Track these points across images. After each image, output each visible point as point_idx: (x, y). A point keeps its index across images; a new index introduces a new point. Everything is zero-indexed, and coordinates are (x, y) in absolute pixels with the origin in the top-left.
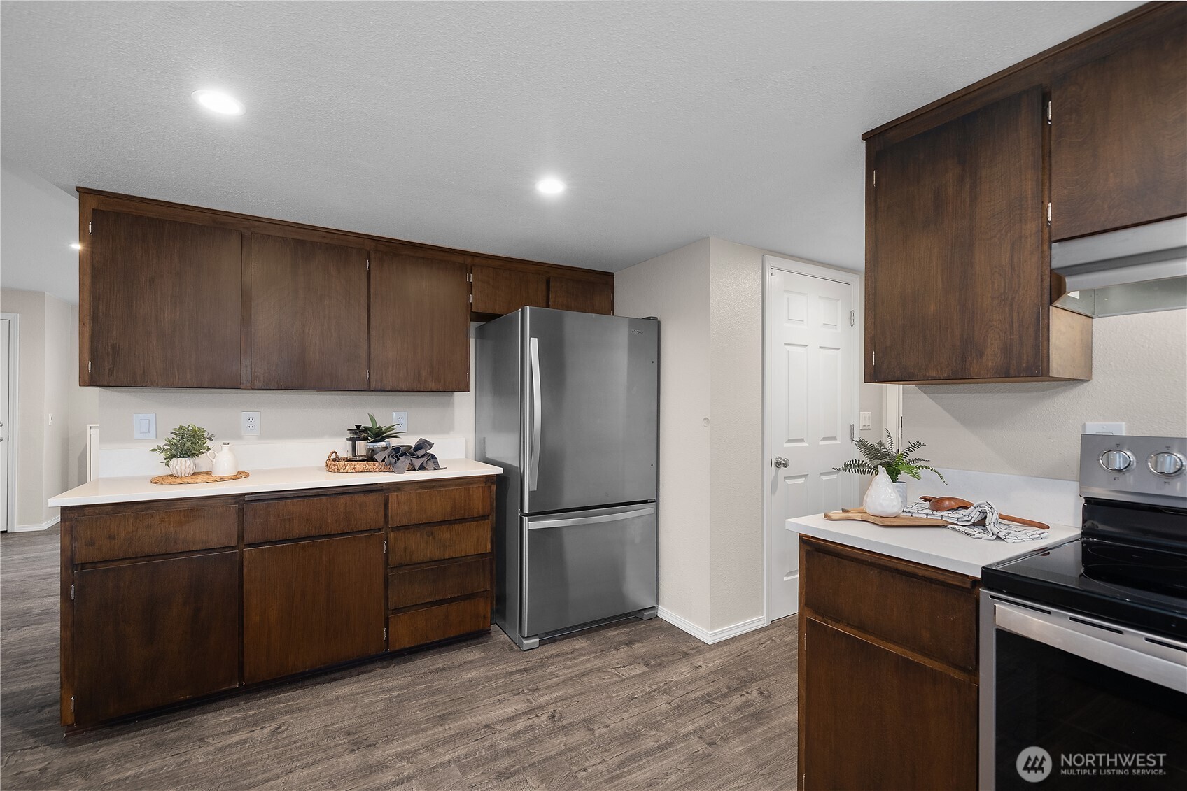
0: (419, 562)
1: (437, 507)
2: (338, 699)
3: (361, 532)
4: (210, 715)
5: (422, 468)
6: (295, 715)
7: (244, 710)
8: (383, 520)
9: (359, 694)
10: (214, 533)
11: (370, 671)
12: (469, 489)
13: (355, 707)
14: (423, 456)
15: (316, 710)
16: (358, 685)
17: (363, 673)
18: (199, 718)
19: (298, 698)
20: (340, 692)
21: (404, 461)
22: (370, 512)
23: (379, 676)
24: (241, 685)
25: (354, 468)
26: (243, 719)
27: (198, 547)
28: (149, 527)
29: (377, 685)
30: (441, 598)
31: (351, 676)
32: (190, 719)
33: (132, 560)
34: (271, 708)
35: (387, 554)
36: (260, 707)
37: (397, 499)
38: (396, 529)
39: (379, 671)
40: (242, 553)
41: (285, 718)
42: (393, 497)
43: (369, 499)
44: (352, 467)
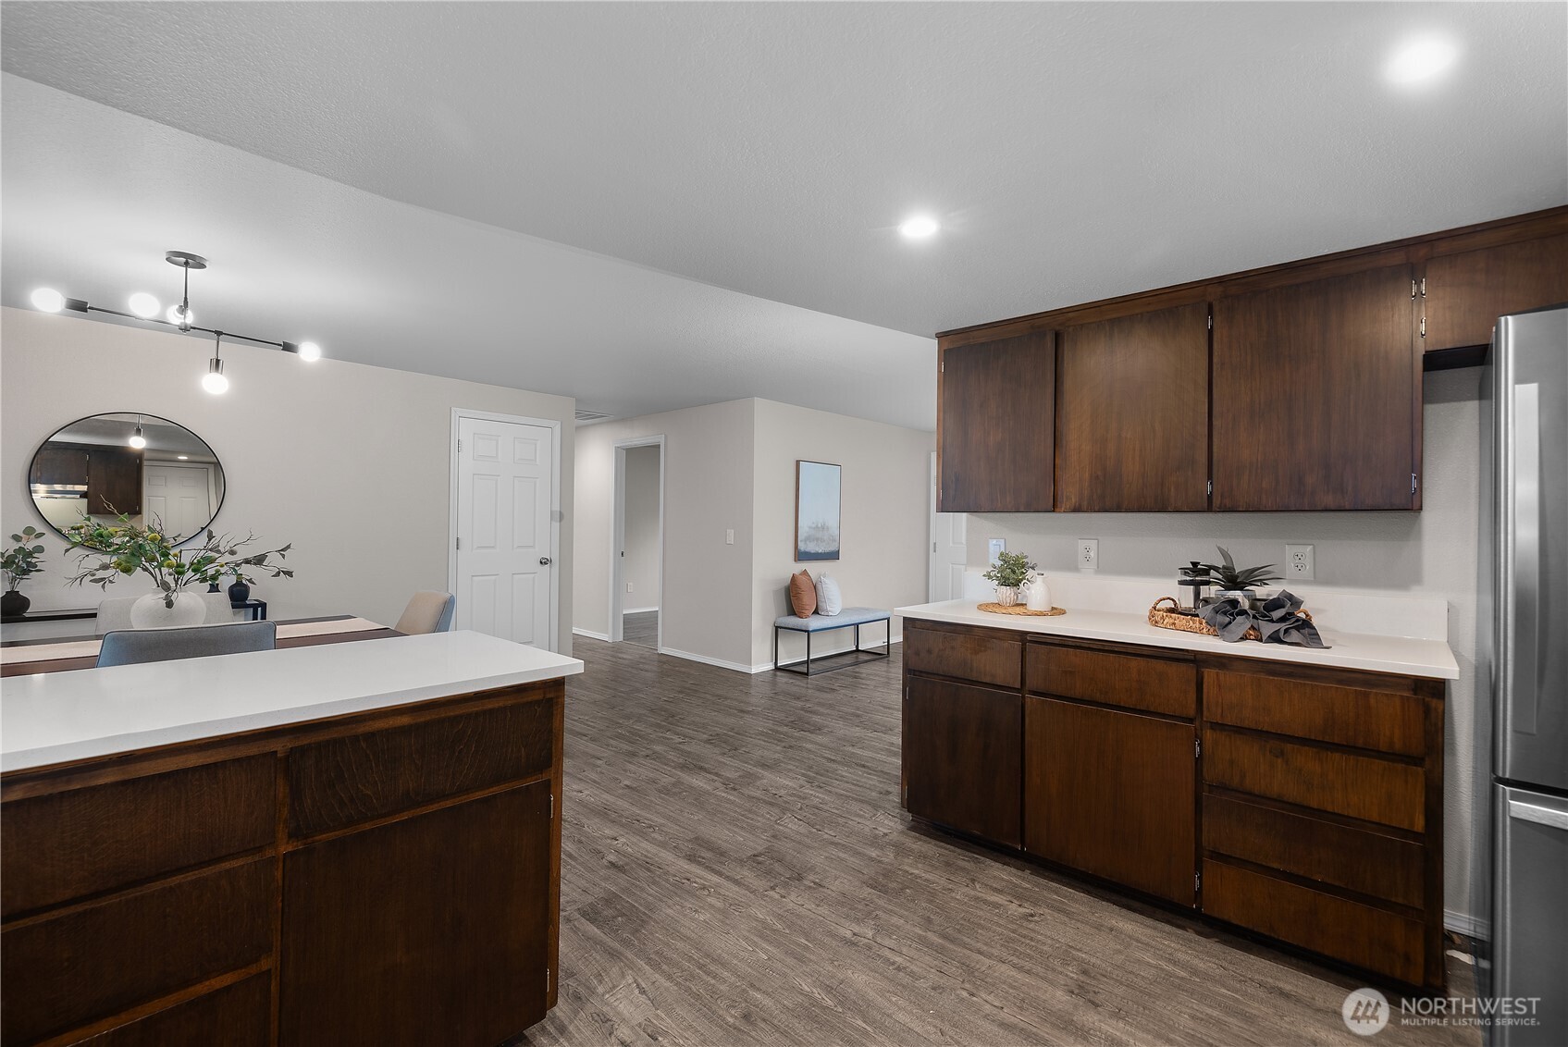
0: (1257, 792)
1: (1293, 712)
2: (1111, 930)
3: (1164, 715)
4: (998, 865)
5: (1275, 638)
6: (1056, 915)
7: (1023, 879)
8: (1194, 706)
9: (1138, 941)
10: (1001, 668)
11: (1178, 926)
12: (1366, 695)
13: (1120, 952)
14: (1282, 619)
15: (1079, 925)
16: (1149, 931)
17: (1168, 922)
18: (988, 861)
19: (1076, 901)
20: (1121, 925)
21: (1242, 624)
22: (1174, 691)
23: (1184, 939)
24: (1022, 849)
25: (1174, 624)
26: (1016, 886)
27: (987, 680)
28: (953, 648)
29: (1170, 947)
30: (1301, 873)
31: (1150, 916)
32: (983, 858)
33: (941, 678)
34: (1045, 893)
35: (1199, 761)
36: (1038, 885)
37: (1218, 679)
38: (1216, 726)
39: (1191, 935)
40: (1023, 697)
41: (1047, 911)
42: (1209, 674)
43: (1173, 670)
44: (1172, 621)
